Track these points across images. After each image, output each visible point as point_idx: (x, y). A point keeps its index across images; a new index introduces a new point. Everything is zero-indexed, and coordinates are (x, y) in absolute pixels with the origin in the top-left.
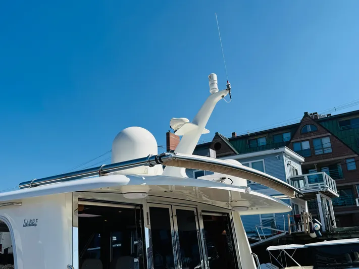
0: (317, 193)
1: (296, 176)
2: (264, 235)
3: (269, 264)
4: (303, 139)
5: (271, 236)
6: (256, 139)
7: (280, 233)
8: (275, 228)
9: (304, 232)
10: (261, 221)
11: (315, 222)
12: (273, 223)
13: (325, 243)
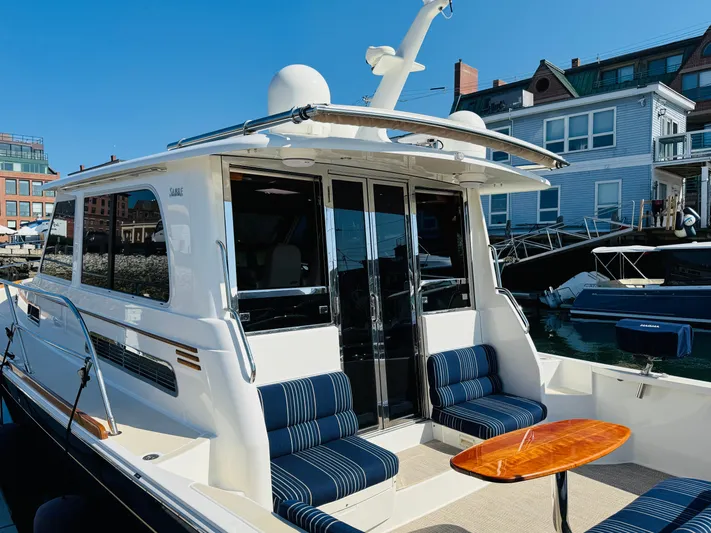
0: (704, 164)
1: (672, 135)
2: (597, 231)
3: (594, 273)
4: (704, 67)
5: (608, 233)
6: (616, 70)
7: (624, 228)
8: (617, 220)
9: (664, 229)
10: (596, 209)
11: (687, 212)
12: (616, 213)
13: (695, 245)
